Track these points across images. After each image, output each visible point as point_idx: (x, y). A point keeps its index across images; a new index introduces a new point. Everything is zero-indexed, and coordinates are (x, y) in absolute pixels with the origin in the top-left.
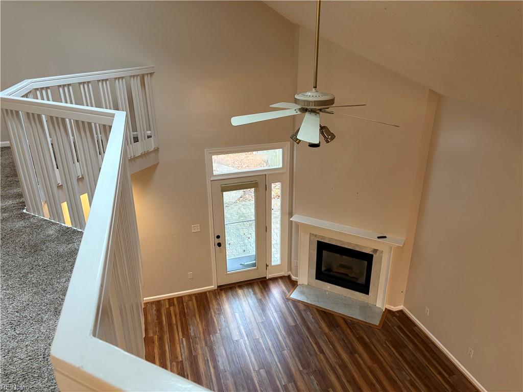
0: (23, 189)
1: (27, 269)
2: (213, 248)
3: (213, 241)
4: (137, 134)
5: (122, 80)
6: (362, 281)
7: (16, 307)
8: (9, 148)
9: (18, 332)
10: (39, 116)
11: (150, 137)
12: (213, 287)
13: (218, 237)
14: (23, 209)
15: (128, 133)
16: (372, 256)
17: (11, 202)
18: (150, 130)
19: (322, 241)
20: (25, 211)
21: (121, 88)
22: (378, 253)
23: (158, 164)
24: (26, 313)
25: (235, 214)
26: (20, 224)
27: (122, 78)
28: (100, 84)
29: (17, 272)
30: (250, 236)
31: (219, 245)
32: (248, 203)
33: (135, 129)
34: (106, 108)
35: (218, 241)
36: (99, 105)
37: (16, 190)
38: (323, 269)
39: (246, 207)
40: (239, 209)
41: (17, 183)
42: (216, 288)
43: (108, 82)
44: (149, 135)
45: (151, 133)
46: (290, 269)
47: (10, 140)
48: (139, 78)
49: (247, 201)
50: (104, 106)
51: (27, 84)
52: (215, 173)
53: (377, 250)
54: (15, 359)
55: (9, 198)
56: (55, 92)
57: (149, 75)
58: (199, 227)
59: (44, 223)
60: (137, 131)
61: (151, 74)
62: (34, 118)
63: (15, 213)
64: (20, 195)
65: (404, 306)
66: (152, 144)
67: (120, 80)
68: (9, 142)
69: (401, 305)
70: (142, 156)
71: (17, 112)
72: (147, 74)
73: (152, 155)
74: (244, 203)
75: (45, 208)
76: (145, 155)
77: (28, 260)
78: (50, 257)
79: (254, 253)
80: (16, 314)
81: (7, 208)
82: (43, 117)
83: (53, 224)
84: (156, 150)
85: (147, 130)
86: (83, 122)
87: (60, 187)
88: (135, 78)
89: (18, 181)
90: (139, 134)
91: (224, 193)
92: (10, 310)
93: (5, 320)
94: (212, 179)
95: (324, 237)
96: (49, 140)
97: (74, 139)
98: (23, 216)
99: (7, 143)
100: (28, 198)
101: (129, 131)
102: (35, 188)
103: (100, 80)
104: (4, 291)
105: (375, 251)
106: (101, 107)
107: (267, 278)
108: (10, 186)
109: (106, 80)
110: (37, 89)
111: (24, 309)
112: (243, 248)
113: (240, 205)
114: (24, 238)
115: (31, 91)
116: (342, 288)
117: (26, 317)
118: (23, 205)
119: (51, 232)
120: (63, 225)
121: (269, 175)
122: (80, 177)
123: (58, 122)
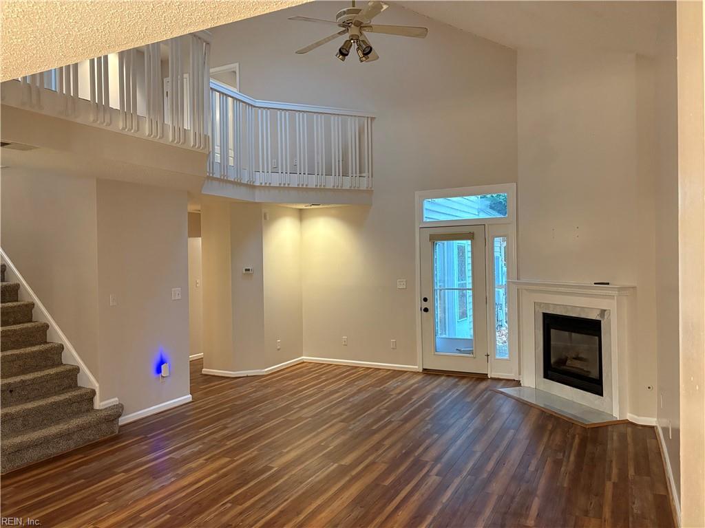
2: (418, 314)
3: (419, 304)
6: (596, 373)
12: (416, 367)
13: (425, 300)
16: (600, 322)
22: (605, 317)
23: (371, 205)
31: (426, 310)
35: (425, 305)
42: (421, 370)
52: (426, 220)
53: (605, 310)
57: (370, 120)
58: (404, 283)
61: (373, 119)
66: (364, 184)
70: (351, 190)
72: (367, 118)
73: (364, 195)
84: (369, 192)
94: (421, 226)
105: (603, 312)
107: (490, 377)
116: (572, 388)
121: (490, 225)
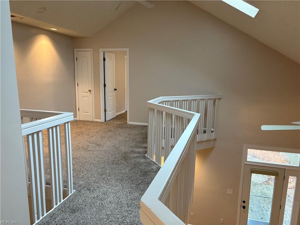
0: (148, 145)
1: (140, 182)
2: (239, 208)
4: (206, 129)
5: (204, 101)
7: (131, 198)
8: (147, 126)
9: (129, 209)
10: (162, 112)
11: (213, 132)
13: (244, 202)
14: (146, 154)
15: (201, 128)
17: (142, 150)
18: (213, 128)
20: (146, 155)
21: (202, 105)
23: (214, 147)
24: (135, 202)
25: (259, 191)
26: (142, 160)
27: (204, 99)
28: (193, 101)
29: (136, 182)
30: (268, 209)
31: (244, 207)
32: (270, 186)
33: (205, 126)
34: (193, 111)
35: (243, 204)
36: (190, 110)
37: (145, 145)
39: (268, 189)
40: (263, 189)
41: (146, 142)
43: (196, 101)
44: (213, 131)
45: (213, 130)
47: (148, 123)
48: (213, 100)
49: (270, 185)
50: (192, 110)
51: (161, 99)
52: (248, 160)
54: (125, 221)
55: (141, 148)
56: (171, 103)
57: (219, 100)
58: (232, 192)
59: (152, 162)
60: (206, 128)
61: (220, 99)
62: (160, 113)
63: (142, 155)
64: (146, 148)
66: (213, 136)
67: (203, 101)
68: (147, 124)
70: (206, 141)
71: (154, 109)
72: (218, 99)
73: (212, 142)
74: (267, 186)
75: (154, 157)
76: (208, 141)
77: (141, 178)
78: (151, 179)
79: (269, 222)
80: (131, 201)
81: (140, 152)
82: (164, 112)
83: (156, 164)
84: (215, 140)
85: (212, 128)
86: (180, 117)
87: (163, 148)
88: (211, 100)
89: (147, 142)
90: (207, 129)
91: (252, 174)
92: (129, 198)
93: (126, 202)
94: (245, 163)
96: (164, 125)
97: (174, 127)
98: (145, 157)
99: (146, 124)
100: (149, 150)
101: (202, 127)
102: (153, 146)
103: (193, 100)
104: (129, 189)
106: (190, 111)
108: (143, 143)
109: (196, 100)
110: (164, 101)
111: (134, 200)
112: (261, 216)
113: (264, 187)
114: (143, 167)
115: (161, 102)
117: (134, 204)
118: (146, 152)
119: (154, 168)
120: (160, 166)
121: (288, 170)
122: (173, 145)
123: (169, 115)
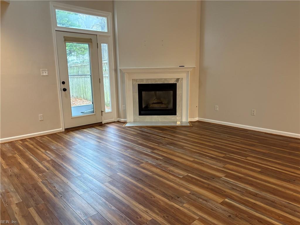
3: (59, 86)
6: (171, 106)
12: (61, 129)
13: (63, 83)
16: (176, 84)
19: (142, 83)
22: (179, 81)
31: (65, 90)
35: (63, 86)
38: (143, 106)
42: (64, 131)
46: (119, 116)
52: (58, 25)
53: (179, 79)
65: (198, 117)
69: (196, 117)
91: (66, 43)
94: (56, 29)
95: (142, 80)
105: (178, 80)
107: (103, 123)
116: (158, 116)
121: (99, 35)
